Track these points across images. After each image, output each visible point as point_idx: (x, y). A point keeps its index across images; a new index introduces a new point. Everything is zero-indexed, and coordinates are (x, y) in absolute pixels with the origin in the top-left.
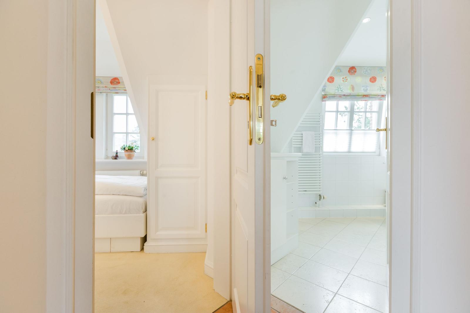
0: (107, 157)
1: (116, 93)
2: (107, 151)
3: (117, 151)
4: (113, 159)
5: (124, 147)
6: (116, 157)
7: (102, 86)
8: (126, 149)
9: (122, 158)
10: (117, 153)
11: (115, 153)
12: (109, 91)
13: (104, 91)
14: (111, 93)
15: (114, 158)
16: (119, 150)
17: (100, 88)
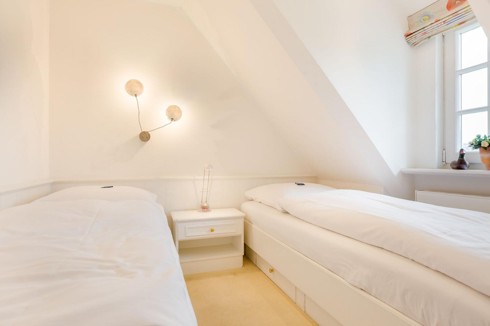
0: (444, 164)
1: (461, 24)
2: (444, 151)
3: (462, 150)
4: (454, 168)
5: (478, 140)
6: (460, 164)
7: (429, 23)
8: (482, 145)
9: (473, 166)
10: (462, 155)
11: (458, 156)
12: (444, 27)
13: (435, 32)
14: (449, 28)
15: (455, 166)
16: (468, 150)
17: (425, 29)
